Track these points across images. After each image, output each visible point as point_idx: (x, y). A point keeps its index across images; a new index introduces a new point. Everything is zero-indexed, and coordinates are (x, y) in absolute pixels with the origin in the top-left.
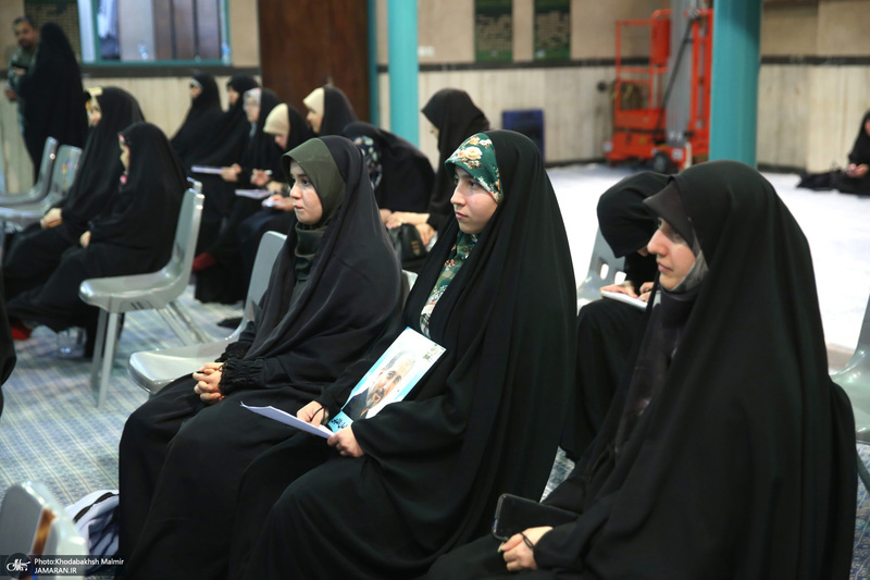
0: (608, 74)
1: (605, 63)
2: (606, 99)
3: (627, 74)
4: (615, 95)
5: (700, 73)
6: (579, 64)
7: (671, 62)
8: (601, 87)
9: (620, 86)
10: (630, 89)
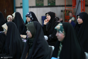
0: (63, 8)
1: (63, 6)
2: (63, 13)
3: (67, 8)
4: (65, 13)
5: (83, 8)
6: (57, 6)
7: (77, 6)
8: (62, 11)
9: (66, 11)
10: (68, 11)
